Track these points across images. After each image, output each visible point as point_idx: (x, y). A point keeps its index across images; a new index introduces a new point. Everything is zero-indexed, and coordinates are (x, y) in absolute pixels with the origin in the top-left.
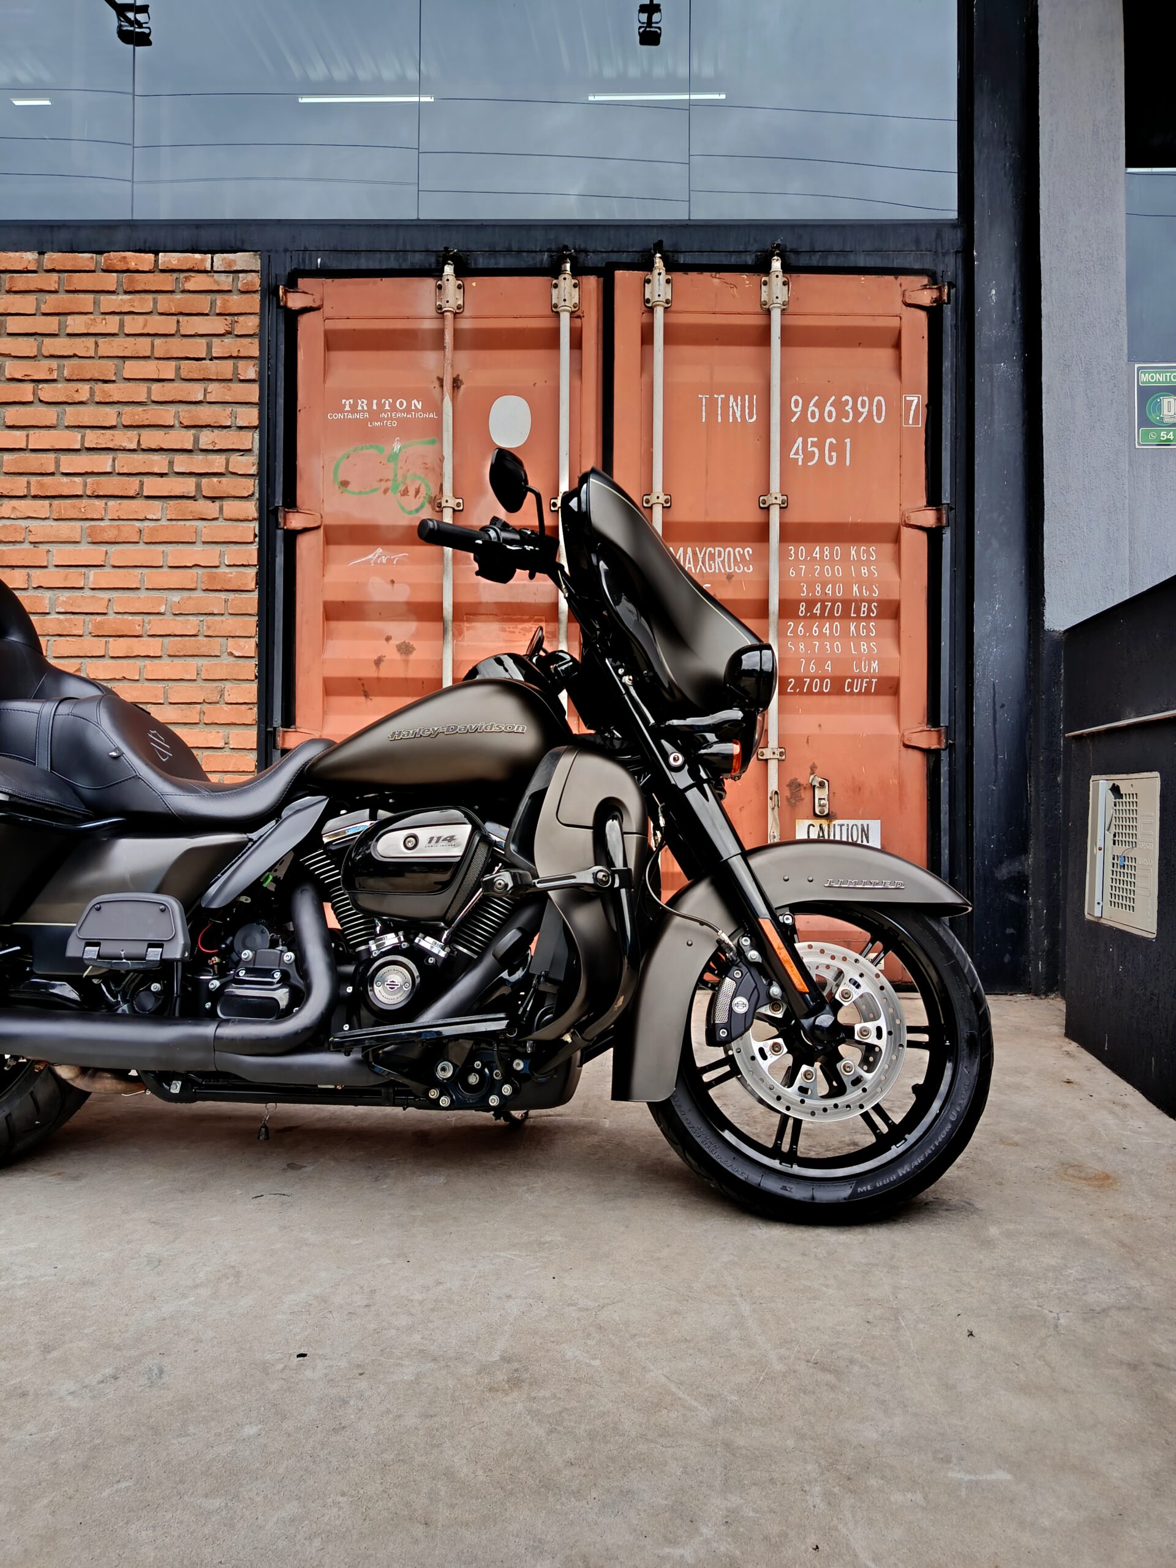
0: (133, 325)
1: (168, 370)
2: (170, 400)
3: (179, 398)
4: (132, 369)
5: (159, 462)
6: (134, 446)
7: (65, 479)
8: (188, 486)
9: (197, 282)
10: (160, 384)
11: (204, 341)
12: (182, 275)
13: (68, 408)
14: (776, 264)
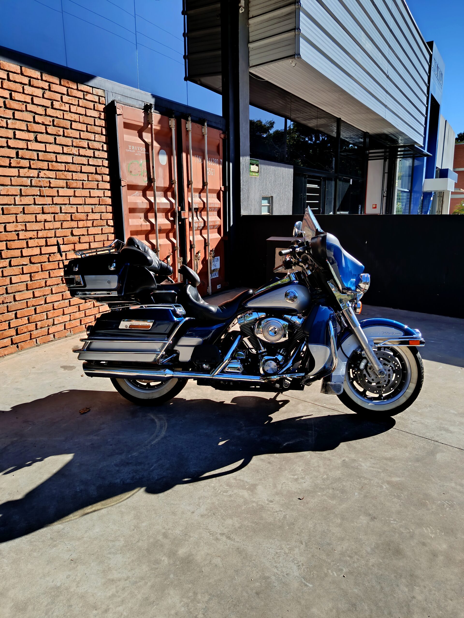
0: (73, 109)
1: (84, 127)
2: (86, 138)
3: (88, 138)
4: (74, 125)
5: (84, 160)
6: (78, 154)
7: (59, 164)
8: (93, 169)
9: (89, 97)
10: (83, 132)
11: (93, 119)
12: (85, 93)
13: (57, 137)
14: (206, 124)
